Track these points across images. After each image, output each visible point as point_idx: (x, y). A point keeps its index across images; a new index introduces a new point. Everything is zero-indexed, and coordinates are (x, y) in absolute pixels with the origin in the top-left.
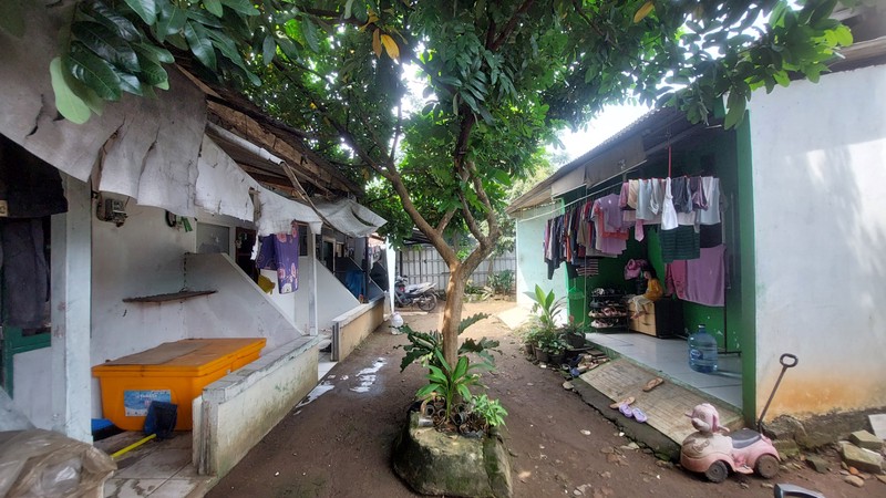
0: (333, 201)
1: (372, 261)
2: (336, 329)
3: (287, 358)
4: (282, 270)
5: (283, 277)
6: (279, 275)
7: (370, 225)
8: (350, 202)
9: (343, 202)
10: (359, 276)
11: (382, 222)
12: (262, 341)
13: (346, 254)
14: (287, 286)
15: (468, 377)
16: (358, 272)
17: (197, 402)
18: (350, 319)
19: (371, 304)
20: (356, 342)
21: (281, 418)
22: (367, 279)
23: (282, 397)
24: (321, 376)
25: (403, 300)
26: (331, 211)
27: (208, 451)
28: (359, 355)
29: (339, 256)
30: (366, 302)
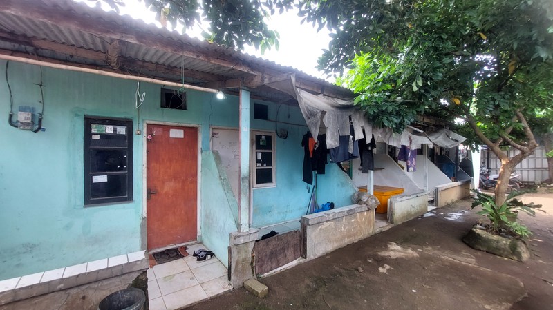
0: (437, 131)
1: (461, 158)
2: (437, 191)
3: (415, 196)
4: (409, 161)
5: (409, 164)
6: (407, 163)
7: (457, 141)
8: (446, 131)
9: (441, 131)
10: (452, 167)
11: (464, 139)
12: (403, 190)
13: (443, 153)
14: (411, 169)
15: (507, 213)
16: (452, 164)
17: (389, 200)
18: (445, 188)
19: (459, 183)
20: (449, 201)
21: (412, 218)
22: (457, 168)
23: (413, 210)
24: (428, 210)
25: (487, 184)
26: (436, 136)
27: (392, 215)
28: (450, 207)
29: (439, 154)
30: (456, 181)
